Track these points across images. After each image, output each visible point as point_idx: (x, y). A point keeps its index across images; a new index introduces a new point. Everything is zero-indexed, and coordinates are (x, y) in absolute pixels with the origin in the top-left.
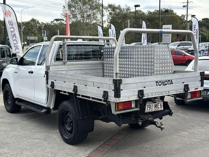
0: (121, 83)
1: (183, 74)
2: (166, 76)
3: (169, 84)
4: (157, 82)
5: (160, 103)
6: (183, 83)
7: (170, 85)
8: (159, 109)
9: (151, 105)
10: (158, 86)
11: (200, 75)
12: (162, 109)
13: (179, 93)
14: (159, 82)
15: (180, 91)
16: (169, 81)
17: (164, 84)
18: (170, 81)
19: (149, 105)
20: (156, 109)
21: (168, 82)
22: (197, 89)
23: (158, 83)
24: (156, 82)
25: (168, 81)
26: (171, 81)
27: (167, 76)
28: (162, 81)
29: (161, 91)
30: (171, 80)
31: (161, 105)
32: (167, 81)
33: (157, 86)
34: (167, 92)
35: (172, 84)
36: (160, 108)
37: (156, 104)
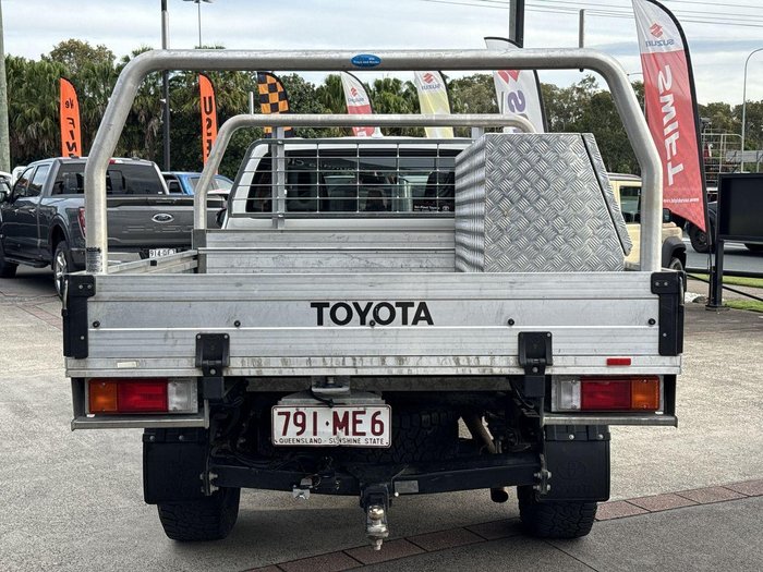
0: (92, 293)
1: (510, 279)
2: (381, 280)
3: (405, 322)
4: (319, 306)
5: (371, 411)
6: (511, 322)
7: (409, 326)
8: (362, 438)
9: (309, 412)
10: (329, 326)
11: (654, 290)
12: (385, 440)
13: (475, 371)
14: (332, 304)
15: (485, 361)
16: (405, 306)
17: (370, 317)
18: (412, 305)
19: (293, 411)
20: (345, 438)
21: (399, 311)
22: (627, 362)
23: (326, 311)
24: (313, 305)
25: (398, 305)
26: (423, 306)
27: (387, 280)
28: (356, 305)
29: (350, 348)
30: (417, 304)
31: (374, 421)
32: (393, 303)
33: (320, 323)
34: (390, 361)
35: (431, 323)
36: (370, 435)
37: (341, 412)
